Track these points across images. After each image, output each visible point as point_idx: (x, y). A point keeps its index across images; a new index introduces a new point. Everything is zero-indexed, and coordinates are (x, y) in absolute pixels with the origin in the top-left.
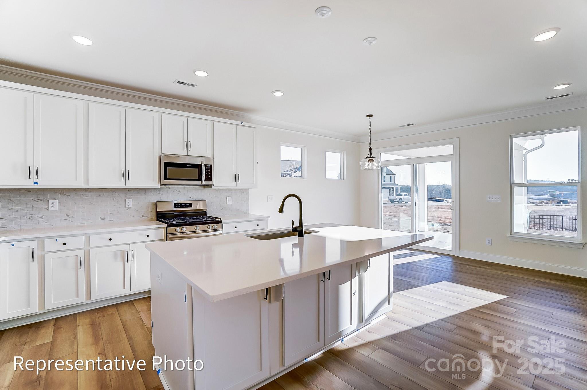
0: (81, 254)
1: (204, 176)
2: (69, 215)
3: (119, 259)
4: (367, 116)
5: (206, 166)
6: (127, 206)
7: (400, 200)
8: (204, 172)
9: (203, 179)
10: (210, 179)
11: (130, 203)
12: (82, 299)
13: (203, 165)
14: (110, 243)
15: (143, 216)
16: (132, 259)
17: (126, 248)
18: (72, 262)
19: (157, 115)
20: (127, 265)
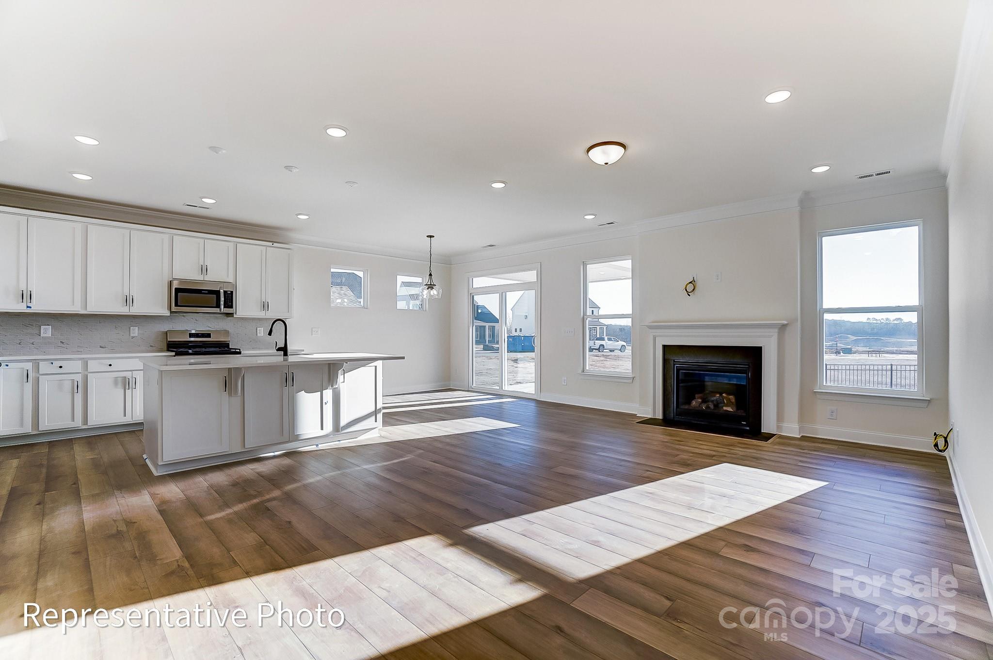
0: (79, 378)
1: (222, 303)
2: (63, 341)
3: (120, 385)
4: (427, 236)
5: (225, 292)
6: (132, 335)
7: (601, 347)
8: (222, 299)
9: (222, 307)
10: (231, 307)
11: (135, 331)
12: (78, 423)
13: (222, 291)
14: (110, 369)
15: (151, 346)
16: (134, 387)
17: (128, 375)
18: (67, 386)
19: (166, 237)
20: (128, 392)
